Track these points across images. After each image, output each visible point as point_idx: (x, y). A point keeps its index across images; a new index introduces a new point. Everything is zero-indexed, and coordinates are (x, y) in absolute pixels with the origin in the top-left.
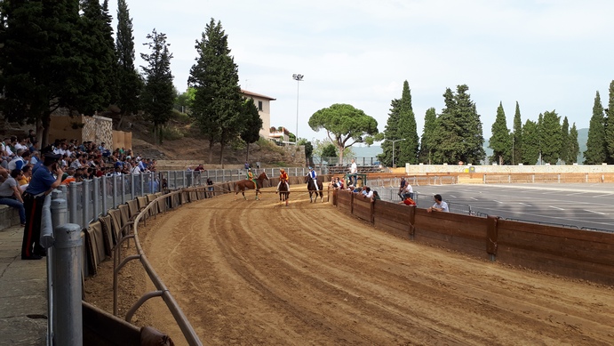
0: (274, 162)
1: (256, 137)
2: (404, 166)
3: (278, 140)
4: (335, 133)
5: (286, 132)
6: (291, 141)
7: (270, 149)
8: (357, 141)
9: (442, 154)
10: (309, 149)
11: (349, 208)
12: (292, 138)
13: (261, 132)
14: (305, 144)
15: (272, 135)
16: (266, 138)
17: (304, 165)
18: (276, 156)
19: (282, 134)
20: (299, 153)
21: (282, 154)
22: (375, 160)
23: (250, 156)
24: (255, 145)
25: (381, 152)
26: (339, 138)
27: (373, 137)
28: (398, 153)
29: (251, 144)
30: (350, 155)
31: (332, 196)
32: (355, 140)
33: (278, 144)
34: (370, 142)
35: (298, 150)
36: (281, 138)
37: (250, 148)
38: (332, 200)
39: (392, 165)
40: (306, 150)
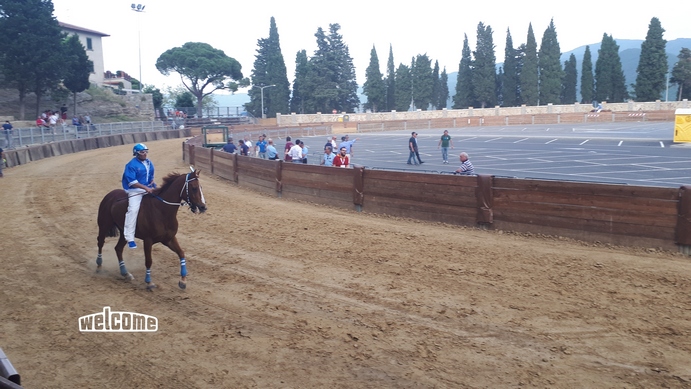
0: (112, 115)
1: (85, 84)
2: (275, 117)
3: (116, 87)
4: (191, 78)
5: (127, 77)
6: (133, 88)
7: (105, 100)
8: (218, 88)
9: (316, 102)
10: (157, 99)
11: (208, 167)
12: (136, 84)
13: (92, 78)
14: (153, 92)
15: (108, 81)
16: (100, 85)
17: (153, 118)
18: (115, 107)
19: (122, 80)
20: (146, 103)
21: (123, 105)
22: (242, 110)
23: (78, 109)
24: (84, 94)
25: (248, 100)
26: (195, 84)
27: (237, 82)
28: (267, 101)
29: (78, 93)
30: (211, 104)
31: (188, 154)
32: (215, 87)
33: (116, 92)
34: (234, 88)
35: (143, 99)
36: (121, 85)
37: (78, 98)
38: (188, 159)
39: (261, 116)
40: (154, 99)
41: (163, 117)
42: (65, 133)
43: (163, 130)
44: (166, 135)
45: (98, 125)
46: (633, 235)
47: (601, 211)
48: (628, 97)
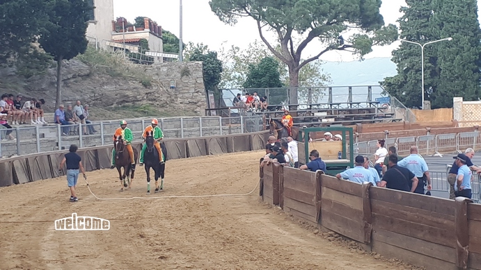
0: (126, 104)
1: (78, 44)
2: (450, 105)
3: (135, 49)
4: (278, 29)
5: (155, 30)
6: (166, 51)
7: (114, 75)
8: (331, 47)
10: (212, 73)
11: (311, 212)
12: (172, 44)
13: (91, 32)
14: (203, 58)
15: (118, 37)
16: (104, 46)
17: (201, 111)
18: (132, 89)
19: (144, 34)
20: (189, 80)
21: (146, 85)
22: (378, 92)
23: (64, 92)
24: (75, 64)
25: (392, 71)
26: (286, 39)
27: (371, 35)
28: (434, 73)
29: (65, 62)
30: (316, 81)
31: (269, 184)
32: (326, 45)
33: (135, 59)
34: (363, 47)
35: (185, 73)
36: (142, 44)
37: (63, 71)
38: (269, 193)
39: (419, 106)
40: (206, 73)
41: (221, 109)
42: (39, 139)
43: (221, 134)
44: (227, 145)
45: (99, 124)
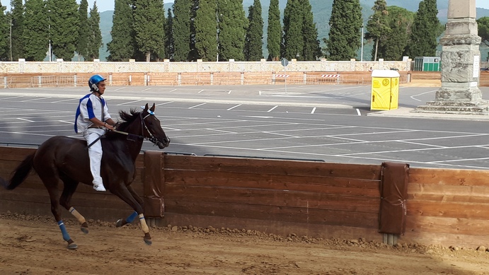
46: (333, 223)
47: (296, 195)
48: (320, 55)
